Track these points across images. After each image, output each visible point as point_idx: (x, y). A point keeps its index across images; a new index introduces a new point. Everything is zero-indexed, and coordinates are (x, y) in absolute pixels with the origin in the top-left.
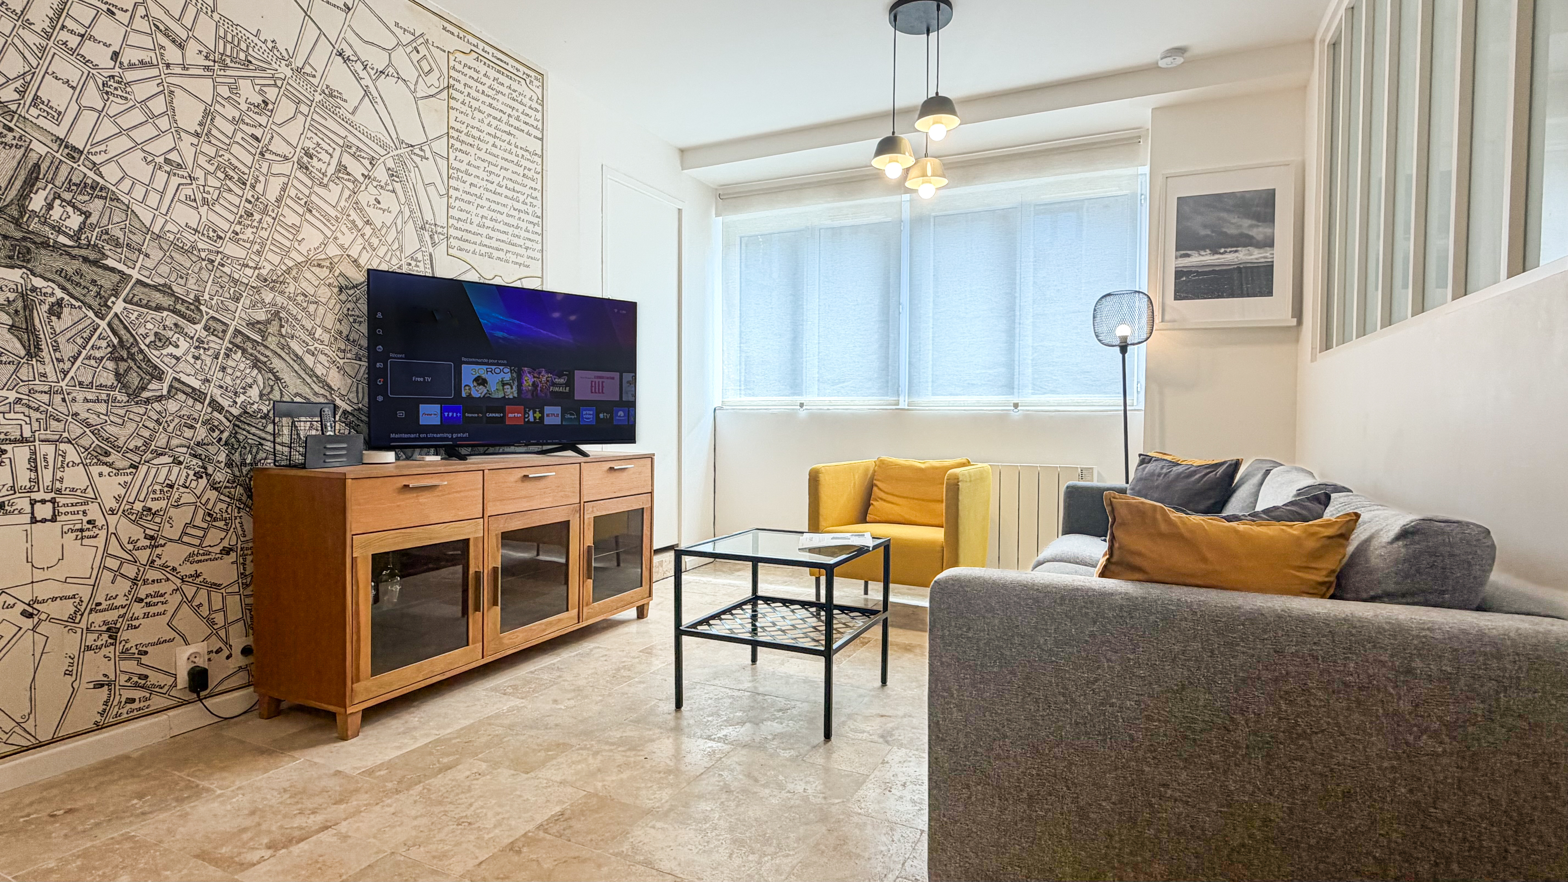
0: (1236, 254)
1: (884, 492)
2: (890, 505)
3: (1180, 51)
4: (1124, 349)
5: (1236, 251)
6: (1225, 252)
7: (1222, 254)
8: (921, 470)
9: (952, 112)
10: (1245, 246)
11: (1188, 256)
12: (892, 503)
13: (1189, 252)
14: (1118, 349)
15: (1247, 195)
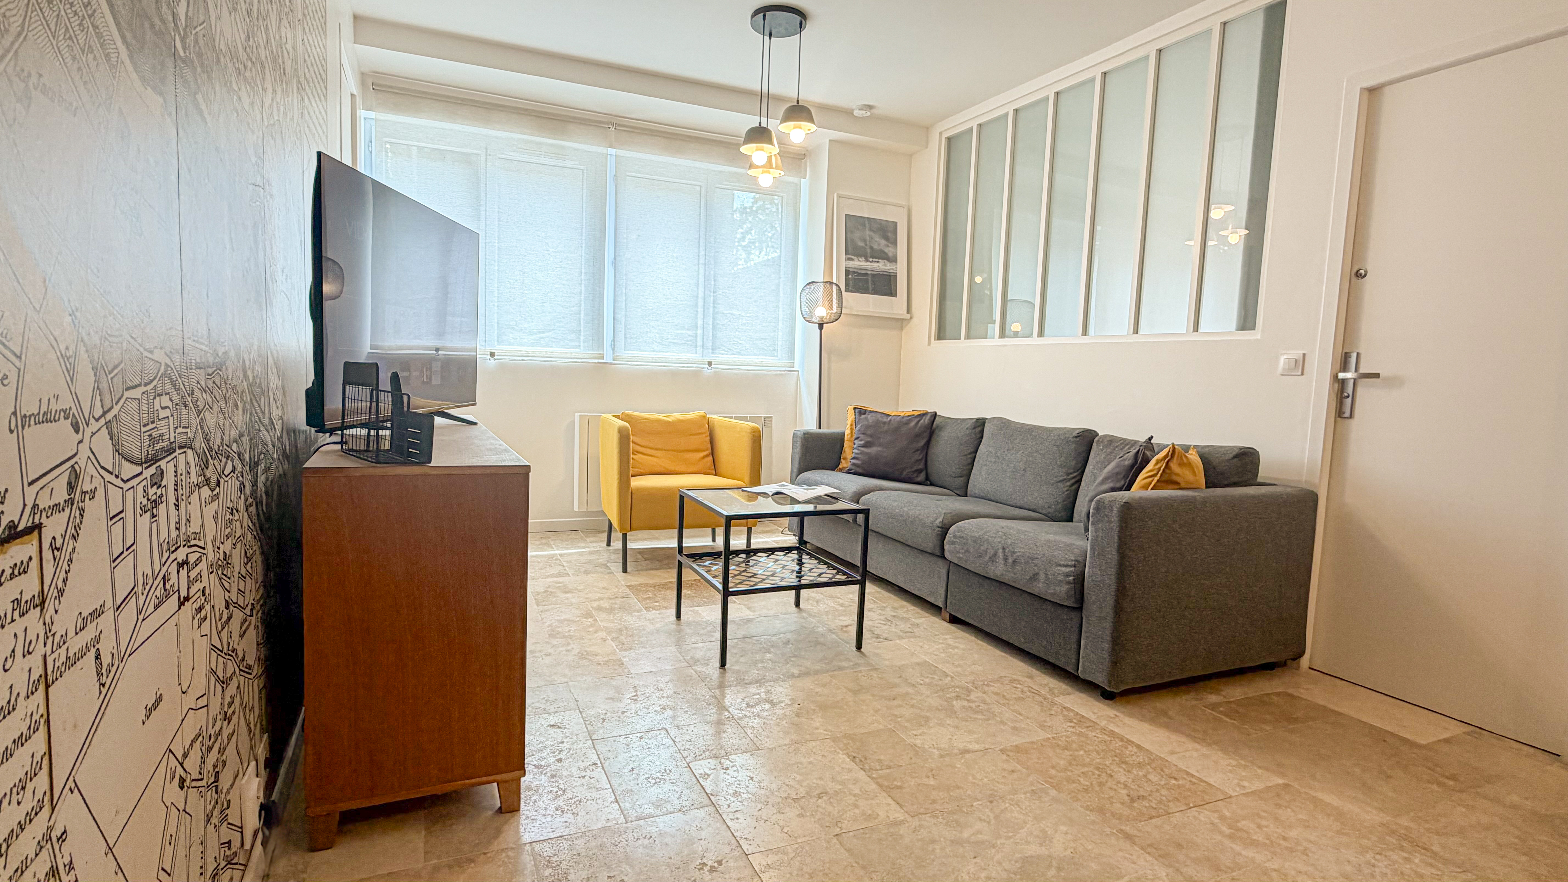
0: (878, 264)
1: (640, 445)
2: (650, 458)
3: (870, 107)
4: (821, 326)
5: (878, 262)
6: (872, 261)
7: (871, 262)
8: (669, 422)
9: (811, 120)
10: (883, 259)
11: (852, 260)
12: (651, 456)
13: (853, 257)
14: (817, 325)
15: (883, 223)
